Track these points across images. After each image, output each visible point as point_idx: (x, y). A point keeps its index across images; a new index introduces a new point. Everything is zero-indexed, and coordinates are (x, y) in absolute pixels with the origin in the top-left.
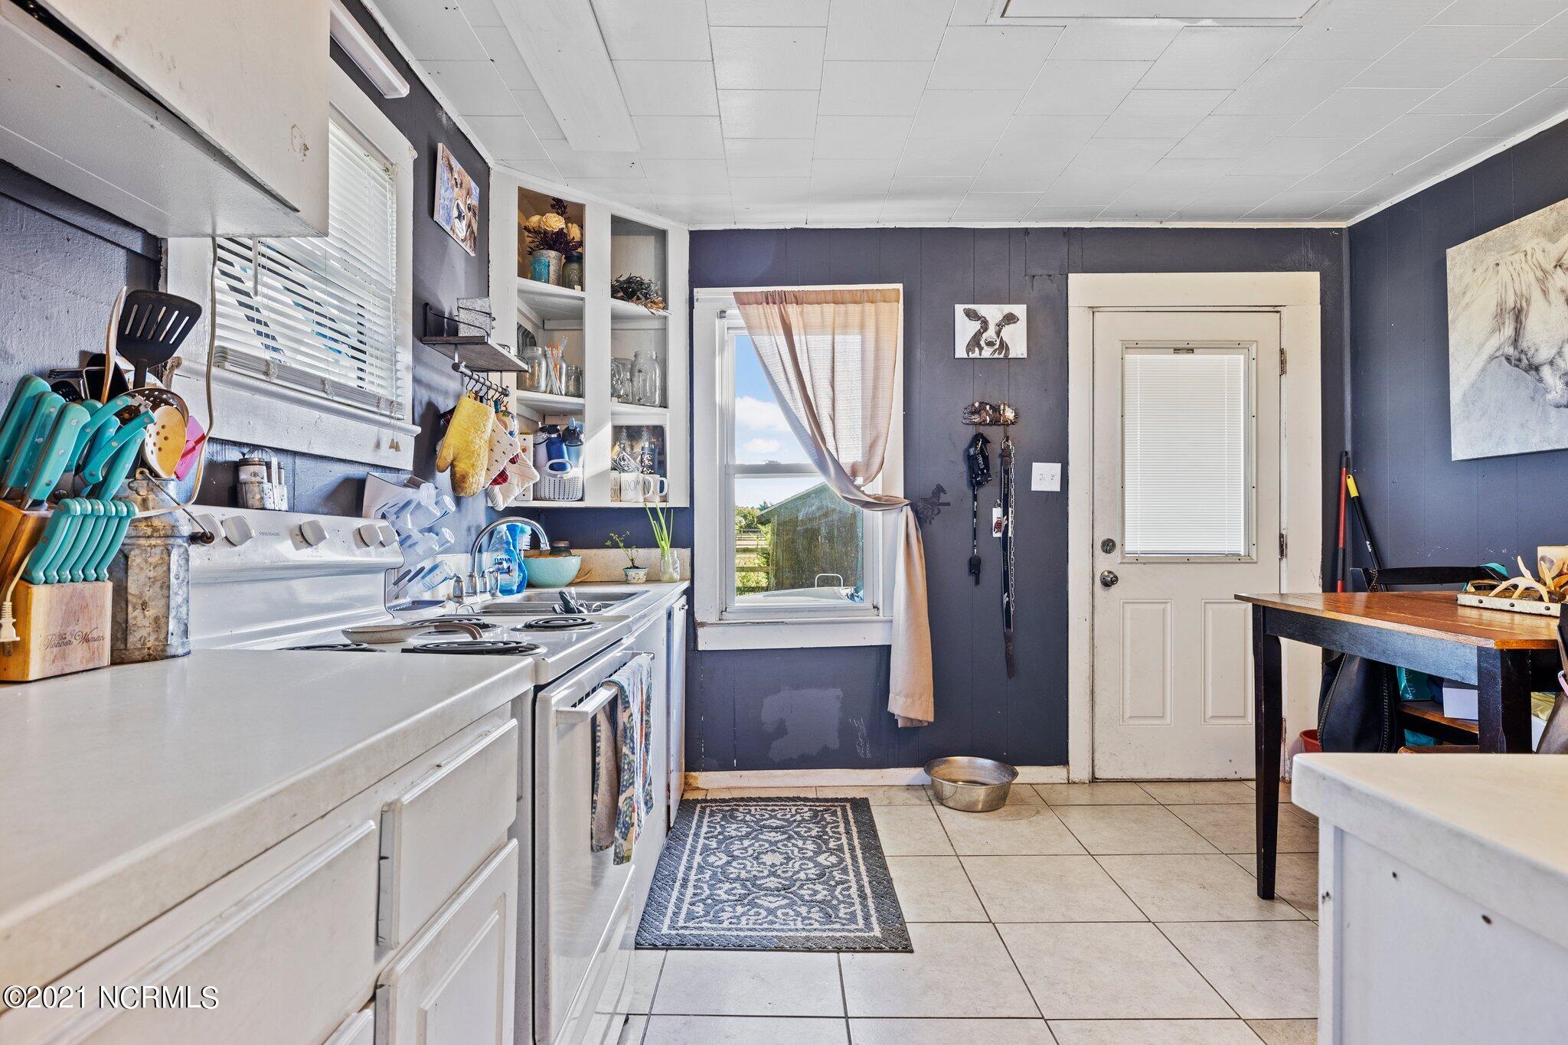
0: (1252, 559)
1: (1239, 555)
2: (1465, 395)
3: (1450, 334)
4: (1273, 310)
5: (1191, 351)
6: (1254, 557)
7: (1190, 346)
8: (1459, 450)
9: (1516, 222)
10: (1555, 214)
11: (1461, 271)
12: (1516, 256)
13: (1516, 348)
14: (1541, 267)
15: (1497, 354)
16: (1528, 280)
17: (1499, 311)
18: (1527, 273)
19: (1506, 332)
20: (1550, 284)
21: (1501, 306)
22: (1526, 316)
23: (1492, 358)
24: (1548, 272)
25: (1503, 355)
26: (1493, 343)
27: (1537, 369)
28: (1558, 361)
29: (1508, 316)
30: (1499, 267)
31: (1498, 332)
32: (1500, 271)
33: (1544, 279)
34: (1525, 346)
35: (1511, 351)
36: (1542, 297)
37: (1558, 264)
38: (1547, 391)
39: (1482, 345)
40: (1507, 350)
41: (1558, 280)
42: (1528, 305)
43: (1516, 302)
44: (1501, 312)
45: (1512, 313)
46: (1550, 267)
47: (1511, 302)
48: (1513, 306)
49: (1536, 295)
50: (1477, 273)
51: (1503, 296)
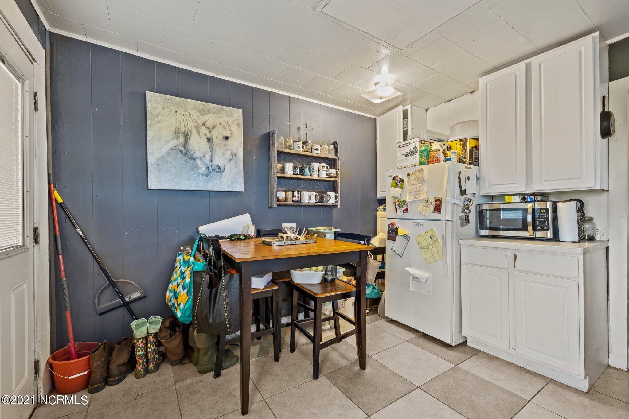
0: (27, 248)
4: (31, 60)
5: (3, 61)
7: (6, 57)
8: (153, 184)
9: (186, 99)
10: (202, 106)
11: (156, 105)
12: (185, 113)
13: (185, 148)
14: (196, 122)
15: (175, 148)
16: (191, 124)
17: (177, 131)
18: (191, 121)
19: (180, 140)
20: (200, 130)
21: (178, 129)
22: (190, 138)
23: (173, 149)
24: (200, 125)
25: (178, 149)
26: (174, 143)
27: (194, 159)
28: (204, 159)
29: (181, 135)
30: (177, 113)
31: (176, 139)
32: (177, 115)
33: (197, 127)
34: (189, 149)
35: (182, 149)
36: (197, 134)
37: (204, 124)
38: (198, 168)
39: (167, 142)
40: (180, 148)
41: (204, 130)
42: (191, 134)
43: (185, 131)
44: (177, 132)
45: (183, 134)
46: (201, 124)
47: (183, 129)
48: (183, 131)
49: (194, 132)
50: (166, 110)
51: (179, 125)
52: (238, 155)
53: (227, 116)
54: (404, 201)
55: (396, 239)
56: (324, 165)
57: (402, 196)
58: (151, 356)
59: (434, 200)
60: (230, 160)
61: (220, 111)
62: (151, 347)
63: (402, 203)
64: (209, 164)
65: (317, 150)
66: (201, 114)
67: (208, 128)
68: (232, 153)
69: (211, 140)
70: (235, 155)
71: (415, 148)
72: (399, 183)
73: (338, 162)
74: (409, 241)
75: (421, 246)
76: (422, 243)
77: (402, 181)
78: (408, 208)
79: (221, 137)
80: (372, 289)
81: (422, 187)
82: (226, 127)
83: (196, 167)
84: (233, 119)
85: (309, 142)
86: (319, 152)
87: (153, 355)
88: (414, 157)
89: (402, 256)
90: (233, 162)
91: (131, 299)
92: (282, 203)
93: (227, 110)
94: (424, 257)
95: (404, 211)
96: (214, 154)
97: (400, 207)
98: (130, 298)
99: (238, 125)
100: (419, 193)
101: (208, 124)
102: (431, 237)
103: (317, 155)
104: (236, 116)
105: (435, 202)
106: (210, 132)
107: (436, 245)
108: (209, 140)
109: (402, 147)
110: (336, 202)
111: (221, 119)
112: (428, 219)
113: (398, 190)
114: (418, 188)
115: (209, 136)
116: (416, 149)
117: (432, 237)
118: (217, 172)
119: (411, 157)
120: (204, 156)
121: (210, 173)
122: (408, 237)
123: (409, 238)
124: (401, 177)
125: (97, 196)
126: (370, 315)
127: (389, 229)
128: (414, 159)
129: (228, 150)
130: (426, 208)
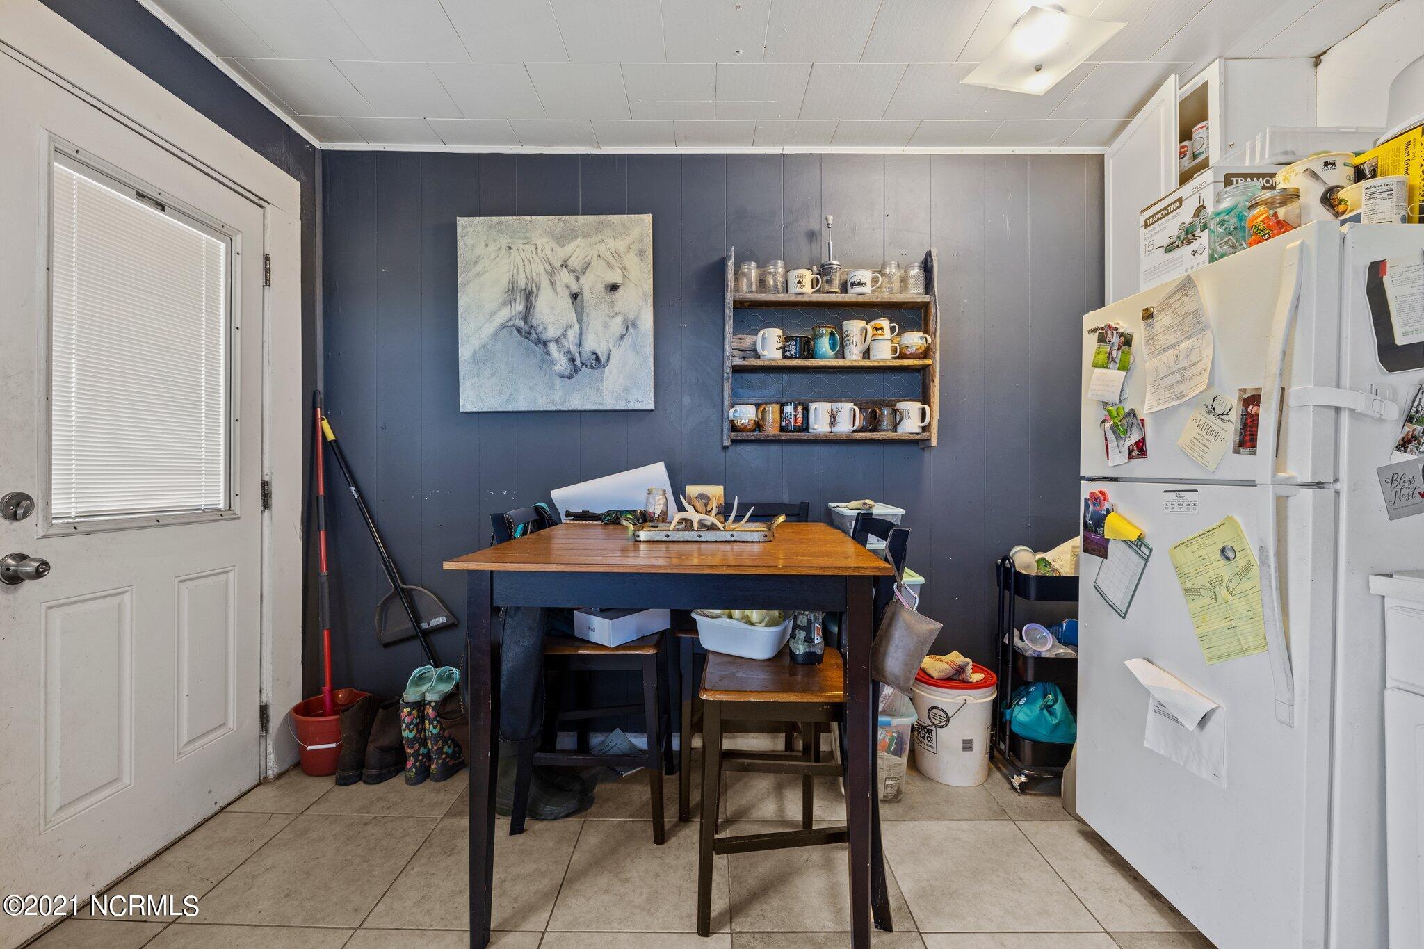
0: (234, 514)
1: (217, 510)
2: (475, 354)
3: (459, 295)
4: (257, 201)
5: (161, 207)
6: (238, 511)
7: (161, 199)
8: (468, 402)
9: (528, 218)
10: (562, 224)
11: (473, 242)
12: (527, 247)
13: (526, 322)
14: (549, 262)
15: (508, 324)
16: (538, 269)
17: (511, 288)
18: (539, 261)
19: (517, 307)
20: (557, 278)
21: (513, 284)
22: (536, 299)
23: (503, 326)
24: (555, 268)
25: (513, 326)
26: (505, 314)
27: (545, 343)
28: (563, 341)
29: (518, 294)
30: (512, 251)
31: (509, 306)
32: (512, 254)
33: (551, 273)
34: (534, 322)
35: (521, 324)
36: (550, 287)
37: (564, 265)
38: (553, 363)
39: (493, 314)
40: (517, 322)
41: (565, 277)
42: (538, 290)
43: (527, 284)
44: (512, 290)
45: (523, 293)
46: (557, 264)
47: (522, 283)
48: (523, 287)
49: (545, 283)
50: (490, 249)
51: (515, 276)
52: (639, 323)
53: (614, 238)
54: (1132, 413)
55: (1106, 552)
56: (885, 323)
57: (1126, 396)
58: (433, 747)
59: (1239, 399)
60: (622, 337)
61: (598, 229)
62: (432, 730)
63: (1124, 421)
64: (574, 349)
65: (860, 283)
66: (558, 243)
67: (572, 271)
68: (625, 321)
69: (579, 297)
70: (634, 324)
71: (1199, 210)
72: (1119, 349)
73: (933, 311)
74: (1147, 561)
75: (1189, 585)
76: (1193, 572)
77: (1127, 341)
78: (1143, 439)
79: (600, 287)
80: (1042, 709)
81: (1197, 351)
82: (613, 262)
83: (546, 360)
84: (629, 240)
85: (835, 267)
86: (867, 289)
87: (436, 744)
88: (1194, 246)
89: (1125, 614)
90: (627, 342)
91: (431, 625)
92: (745, 435)
93: (615, 222)
94: (1201, 631)
95: (1130, 452)
96: (585, 328)
97: (1118, 438)
98: (429, 625)
99: (641, 253)
100: (1189, 373)
101: (574, 263)
102: (1223, 551)
103: (860, 299)
104: (636, 232)
105: (1241, 408)
106: (577, 279)
107: (1246, 585)
108: (575, 297)
109: (1155, 222)
110: (925, 429)
111: (602, 247)
112: (1216, 477)
113: (1115, 375)
114: (1182, 356)
115: (575, 287)
116: (1201, 215)
117: (1230, 554)
118: (591, 366)
119: (1185, 251)
120: (564, 335)
121: (576, 370)
122: (1143, 548)
123: (1147, 552)
124: (1124, 327)
125: (383, 428)
126: (1036, 795)
127: (1088, 516)
128: (1194, 253)
129: (616, 314)
130: (1208, 436)
